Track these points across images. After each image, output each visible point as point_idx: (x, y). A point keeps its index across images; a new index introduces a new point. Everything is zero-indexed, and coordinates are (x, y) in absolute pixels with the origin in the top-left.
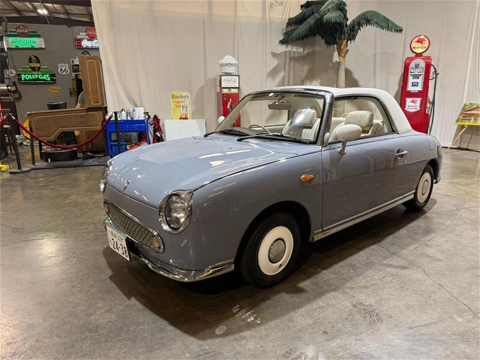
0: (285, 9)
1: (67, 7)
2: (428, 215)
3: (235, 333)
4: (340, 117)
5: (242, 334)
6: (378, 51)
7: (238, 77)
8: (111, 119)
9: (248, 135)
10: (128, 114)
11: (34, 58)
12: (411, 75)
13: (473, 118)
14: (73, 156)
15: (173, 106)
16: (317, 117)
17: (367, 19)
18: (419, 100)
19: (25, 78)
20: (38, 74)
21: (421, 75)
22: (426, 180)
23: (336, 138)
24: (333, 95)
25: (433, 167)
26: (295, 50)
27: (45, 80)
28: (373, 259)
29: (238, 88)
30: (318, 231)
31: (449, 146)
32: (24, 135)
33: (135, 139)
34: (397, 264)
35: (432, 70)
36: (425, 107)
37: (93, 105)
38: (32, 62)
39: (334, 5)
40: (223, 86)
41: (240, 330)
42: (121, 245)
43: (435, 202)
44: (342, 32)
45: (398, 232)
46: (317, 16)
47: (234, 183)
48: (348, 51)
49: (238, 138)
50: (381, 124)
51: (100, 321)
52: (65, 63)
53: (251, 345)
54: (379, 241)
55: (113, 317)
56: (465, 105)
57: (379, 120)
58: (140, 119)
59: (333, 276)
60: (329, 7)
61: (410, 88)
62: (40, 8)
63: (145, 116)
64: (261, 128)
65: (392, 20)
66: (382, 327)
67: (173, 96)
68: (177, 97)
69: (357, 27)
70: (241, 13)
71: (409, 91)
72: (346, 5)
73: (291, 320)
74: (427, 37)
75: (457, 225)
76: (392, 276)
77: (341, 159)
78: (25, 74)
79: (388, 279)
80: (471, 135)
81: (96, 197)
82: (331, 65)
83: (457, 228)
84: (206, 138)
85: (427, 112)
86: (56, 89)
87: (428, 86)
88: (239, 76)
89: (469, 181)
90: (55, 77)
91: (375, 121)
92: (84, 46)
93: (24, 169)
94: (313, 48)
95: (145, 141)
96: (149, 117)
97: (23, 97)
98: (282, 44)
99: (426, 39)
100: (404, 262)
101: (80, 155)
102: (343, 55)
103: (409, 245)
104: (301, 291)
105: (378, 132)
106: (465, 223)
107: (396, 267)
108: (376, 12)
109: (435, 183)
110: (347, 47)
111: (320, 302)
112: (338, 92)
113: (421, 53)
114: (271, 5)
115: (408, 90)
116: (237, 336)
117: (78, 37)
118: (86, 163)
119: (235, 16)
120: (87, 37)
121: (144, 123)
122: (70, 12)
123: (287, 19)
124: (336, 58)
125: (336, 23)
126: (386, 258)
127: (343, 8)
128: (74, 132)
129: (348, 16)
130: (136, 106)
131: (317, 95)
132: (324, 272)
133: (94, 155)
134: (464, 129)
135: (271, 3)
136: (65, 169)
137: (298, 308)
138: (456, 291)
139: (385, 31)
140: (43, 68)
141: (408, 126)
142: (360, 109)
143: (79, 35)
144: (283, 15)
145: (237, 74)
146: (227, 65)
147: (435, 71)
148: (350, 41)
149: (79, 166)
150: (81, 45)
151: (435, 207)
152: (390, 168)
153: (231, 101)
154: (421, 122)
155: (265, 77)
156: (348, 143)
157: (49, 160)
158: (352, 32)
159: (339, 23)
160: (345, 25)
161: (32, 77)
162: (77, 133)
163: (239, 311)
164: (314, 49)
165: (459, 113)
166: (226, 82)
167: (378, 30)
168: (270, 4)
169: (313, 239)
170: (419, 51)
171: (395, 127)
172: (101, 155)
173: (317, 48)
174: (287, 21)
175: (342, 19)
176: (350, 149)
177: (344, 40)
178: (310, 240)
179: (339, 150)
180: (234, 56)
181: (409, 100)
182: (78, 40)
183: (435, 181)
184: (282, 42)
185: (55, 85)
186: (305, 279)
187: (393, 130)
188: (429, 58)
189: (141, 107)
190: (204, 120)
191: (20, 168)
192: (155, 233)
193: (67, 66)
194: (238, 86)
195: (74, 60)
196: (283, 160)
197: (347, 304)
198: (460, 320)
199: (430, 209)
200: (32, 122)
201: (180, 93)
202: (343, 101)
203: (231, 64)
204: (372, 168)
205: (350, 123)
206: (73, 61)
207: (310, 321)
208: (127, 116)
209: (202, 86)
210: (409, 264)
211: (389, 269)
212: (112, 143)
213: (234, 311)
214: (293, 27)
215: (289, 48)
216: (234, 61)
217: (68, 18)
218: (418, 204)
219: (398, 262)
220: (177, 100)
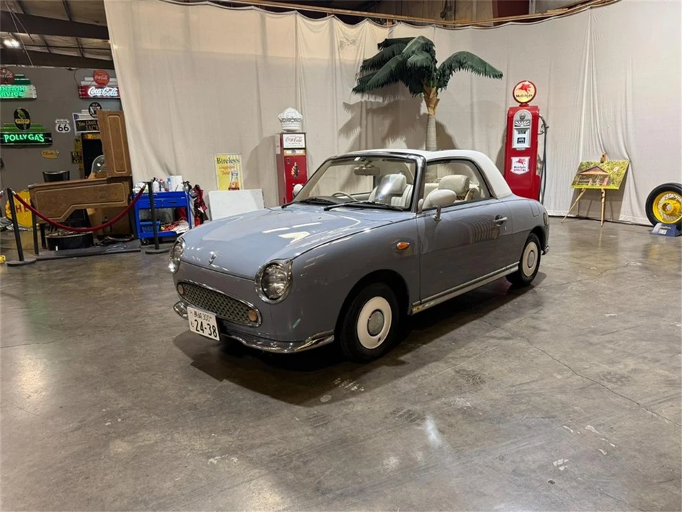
0: (358, 49)
1: (48, 37)
2: (536, 289)
3: (341, 400)
4: (432, 182)
5: (347, 400)
6: (475, 100)
7: (303, 135)
8: (144, 192)
9: (335, 204)
10: (161, 184)
11: (22, 112)
12: (516, 129)
13: (591, 180)
14: (88, 241)
15: (218, 172)
16: (407, 183)
17: (460, 62)
18: (527, 159)
19: (9, 140)
20: (28, 134)
21: (527, 129)
22: (532, 251)
23: (431, 205)
24: (425, 159)
25: (539, 235)
26: (373, 100)
27: (37, 141)
28: (475, 332)
29: (305, 149)
30: (416, 303)
31: (566, 215)
32: (7, 218)
33: (170, 217)
34: (500, 336)
35: (540, 123)
36: (535, 168)
37: (117, 174)
38: (19, 118)
39: (419, 45)
40: (285, 147)
41: (345, 397)
42: (208, 324)
43: (544, 276)
44: (430, 78)
45: (502, 307)
46: (399, 58)
47: (323, 255)
48: (438, 100)
49: (323, 208)
50: (478, 189)
51: (197, 401)
52: (65, 118)
53: (359, 408)
54: (482, 316)
55: (209, 397)
56: (582, 165)
57: (474, 185)
58: (177, 191)
59: (434, 349)
60: (414, 49)
61: (516, 145)
62: (8, 39)
63: (185, 186)
64: (346, 197)
65: (491, 64)
66: (485, 387)
67: (218, 160)
68: (225, 161)
69: (448, 72)
70: (303, 55)
71: (515, 149)
72: (433, 45)
73: (395, 387)
74: (531, 83)
75: (566, 298)
76: (495, 346)
77: (436, 225)
78: (9, 134)
79: (490, 349)
80: (590, 201)
81: (139, 288)
82: (418, 118)
83: (566, 301)
84: (285, 209)
85: (537, 174)
86: (52, 154)
87: (537, 142)
88: (305, 134)
89: (585, 253)
90: (51, 137)
91: (471, 186)
92: (91, 96)
93: (26, 260)
94: (394, 97)
95: (185, 220)
96: (190, 187)
97: (5, 165)
98: (357, 93)
99: (531, 85)
100: (508, 333)
101: (96, 241)
102: (433, 106)
103: (514, 319)
104: (403, 363)
105: (474, 197)
106: (575, 295)
107: (499, 339)
108: (471, 54)
109: (544, 254)
110: (437, 96)
111: (423, 371)
112: (430, 155)
113: (526, 103)
114: (341, 45)
115: (514, 147)
116: (343, 402)
117: (83, 83)
118: (108, 251)
119: (296, 58)
120: (94, 83)
121: (185, 196)
122: (51, 44)
123: (362, 61)
124: (424, 109)
125: (422, 67)
126: (488, 331)
127: (430, 48)
128: (85, 210)
129: (436, 58)
130: (171, 175)
131: (408, 159)
132: (425, 346)
133: (117, 240)
134: (582, 194)
135: (341, 41)
136: (83, 258)
137: (400, 377)
138: (557, 355)
139: (482, 78)
140: (34, 126)
141: (508, 190)
142: (456, 173)
143: (84, 80)
144: (356, 57)
145: (301, 131)
146: (289, 120)
147: (544, 124)
148: (440, 89)
149: (100, 255)
150: (86, 94)
151: (544, 281)
152: (492, 239)
153: (295, 165)
154: (529, 186)
155: (336, 133)
156: (442, 210)
157: (57, 247)
158: (442, 78)
159: (426, 67)
160: (433, 68)
161: (19, 137)
162: (90, 212)
163: (341, 383)
164: (396, 99)
165: (574, 175)
166: (289, 142)
167: (474, 75)
168: (339, 43)
169: (412, 312)
170: (524, 100)
171: (493, 191)
172: (126, 240)
173: (400, 98)
174: (361, 64)
175: (430, 63)
176: (446, 216)
177: (433, 87)
178: (408, 313)
179: (434, 216)
180: (296, 108)
181: (515, 160)
182: (82, 87)
183: (542, 252)
184: (356, 90)
185: (51, 147)
186: (405, 353)
187: (491, 195)
188: (536, 108)
189: (177, 175)
190: (261, 190)
191: (21, 258)
192: (251, 305)
193: (68, 122)
194: (304, 147)
195: (79, 114)
196: (367, 230)
197: (449, 371)
198: (559, 377)
199: (538, 284)
200: (34, 198)
201: (228, 156)
202: (435, 166)
203: (294, 119)
204: (471, 238)
205: (443, 189)
206: (76, 117)
207: (414, 386)
208: (160, 187)
209: (257, 147)
210: (513, 335)
211: (491, 341)
212: (141, 223)
213: (336, 383)
214: (370, 72)
215: (366, 98)
216: (297, 115)
217: (47, 51)
218: (524, 277)
219: (501, 334)
220: (225, 165)
